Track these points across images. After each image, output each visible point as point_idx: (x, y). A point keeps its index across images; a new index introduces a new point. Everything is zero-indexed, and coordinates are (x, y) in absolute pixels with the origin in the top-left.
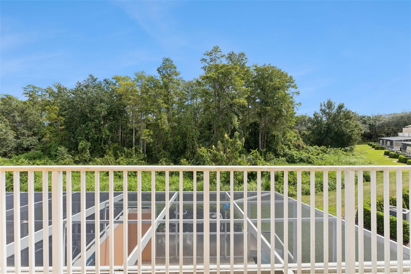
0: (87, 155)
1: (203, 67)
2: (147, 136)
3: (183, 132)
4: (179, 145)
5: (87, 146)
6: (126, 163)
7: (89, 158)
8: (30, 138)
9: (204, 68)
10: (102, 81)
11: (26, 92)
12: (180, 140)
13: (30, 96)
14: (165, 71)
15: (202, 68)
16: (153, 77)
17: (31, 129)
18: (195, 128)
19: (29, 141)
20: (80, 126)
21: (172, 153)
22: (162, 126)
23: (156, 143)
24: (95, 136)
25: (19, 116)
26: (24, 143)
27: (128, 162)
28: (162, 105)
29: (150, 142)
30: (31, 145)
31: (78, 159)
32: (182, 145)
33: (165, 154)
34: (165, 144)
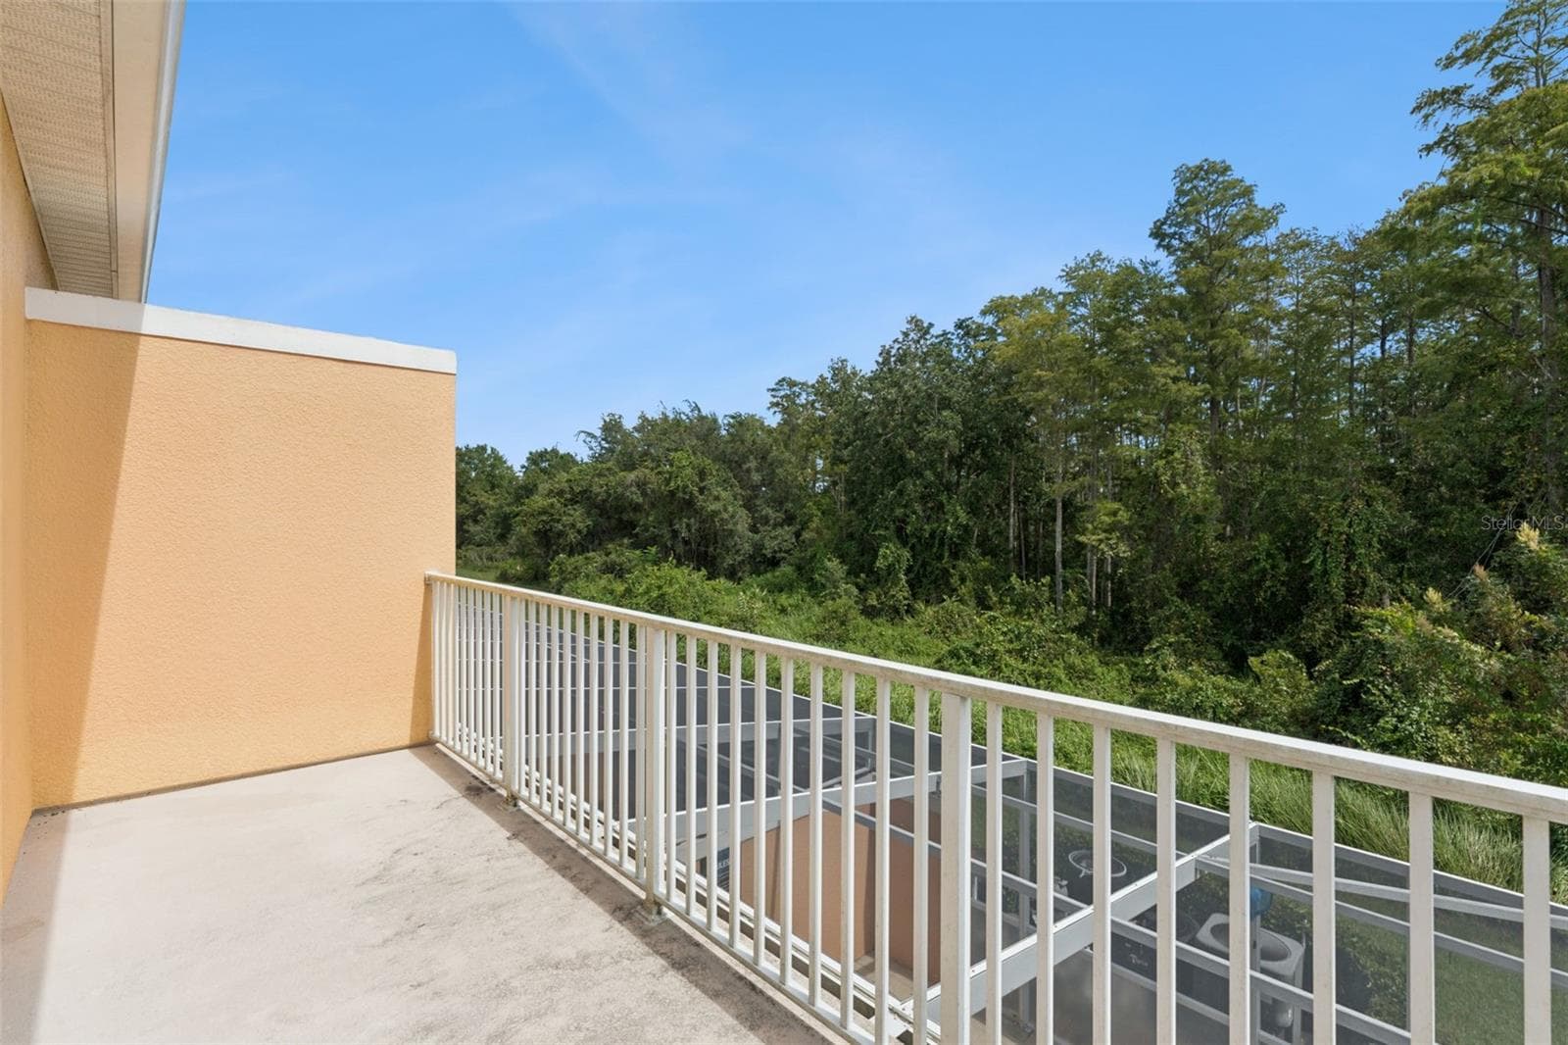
0: (901, 592)
1: (1442, 139)
2: (1105, 531)
3: (1292, 516)
4: (1263, 579)
5: (898, 562)
6: (1004, 634)
7: (906, 602)
8: (779, 531)
9: (1449, 142)
10: (951, 328)
11: (775, 400)
12: (1269, 555)
13: (785, 410)
14: (1193, 228)
15: (1429, 149)
16: (1136, 270)
17: (781, 503)
18: (1363, 495)
19: (775, 538)
20: (882, 494)
21: (1226, 617)
22: (1174, 485)
23: (1148, 561)
24: (926, 527)
25: (758, 470)
26: (767, 543)
27: (1013, 632)
28: (1174, 388)
29: (1117, 556)
30: (781, 551)
31: (875, 603)
32: (1283, 583)
33: (1184, 615)
34: (1190, 570)
